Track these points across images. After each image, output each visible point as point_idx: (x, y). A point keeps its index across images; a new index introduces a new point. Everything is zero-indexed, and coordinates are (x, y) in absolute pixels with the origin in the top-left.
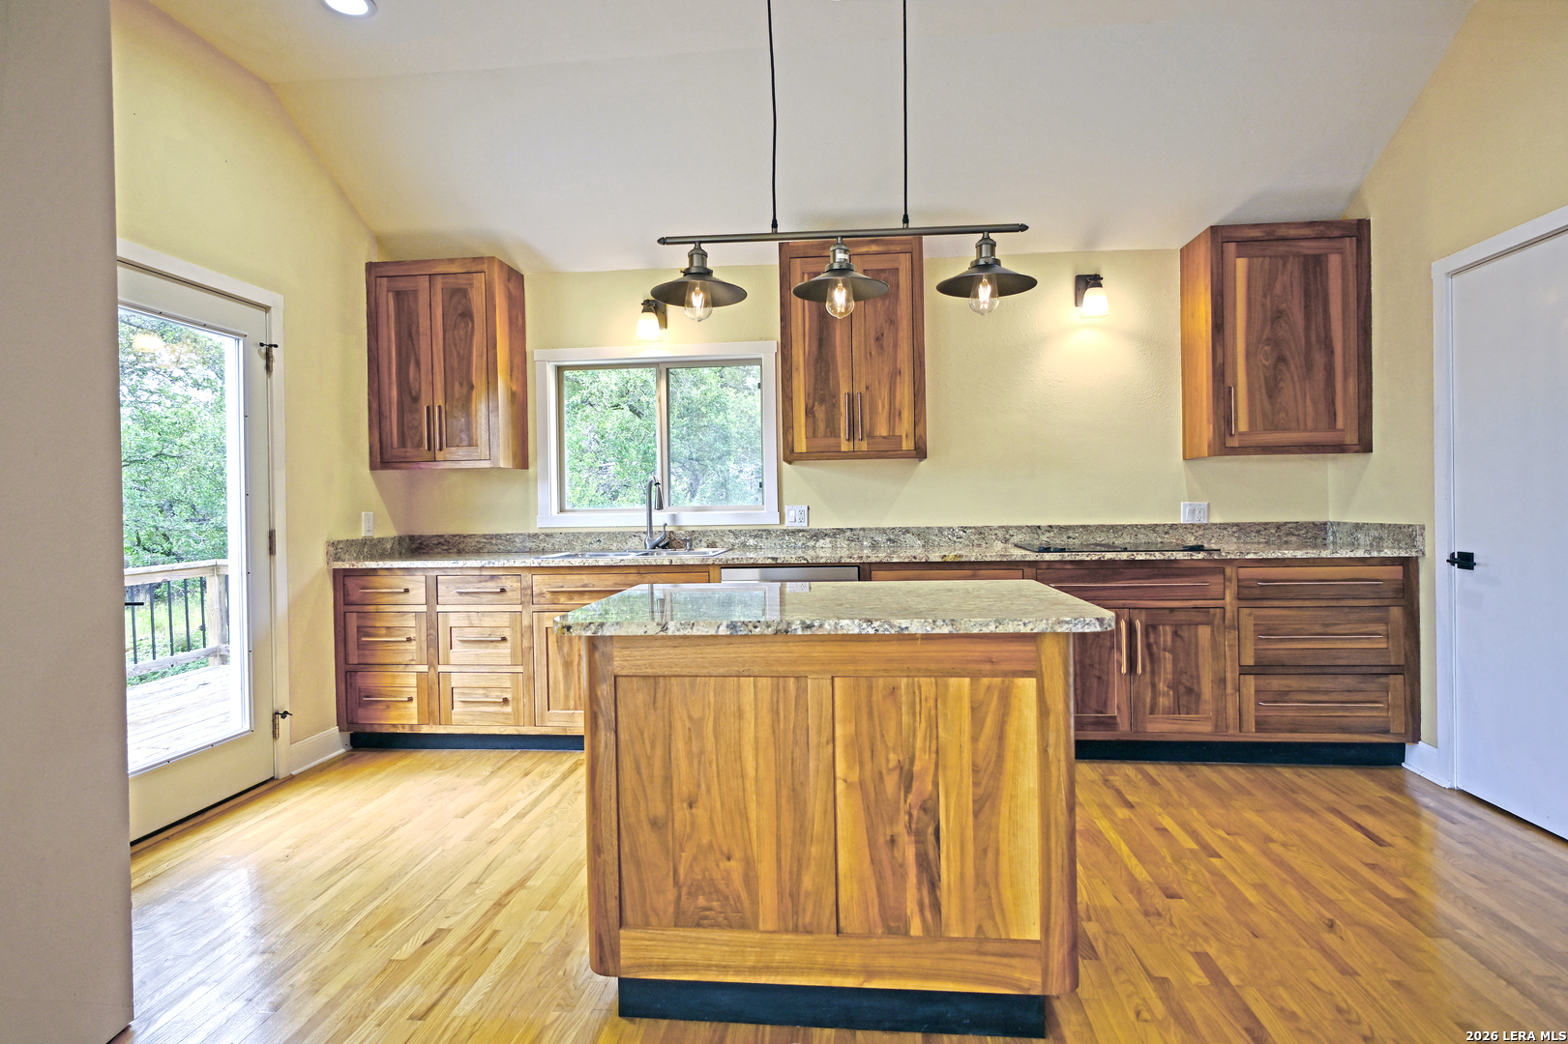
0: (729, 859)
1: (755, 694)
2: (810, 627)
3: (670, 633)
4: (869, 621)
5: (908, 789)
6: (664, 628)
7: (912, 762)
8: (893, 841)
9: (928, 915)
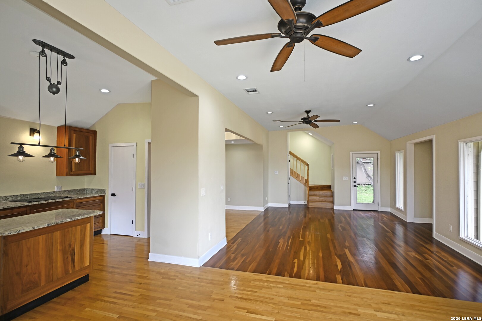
0: (35, 274)
1: (42, 238)
2: (62, 222)
3: (35, 229)
4: (72, 219)
5: (70, 248)
6: (34, 228)
7: (71, 243)
8: (67, 258)
9: (73, 269)
